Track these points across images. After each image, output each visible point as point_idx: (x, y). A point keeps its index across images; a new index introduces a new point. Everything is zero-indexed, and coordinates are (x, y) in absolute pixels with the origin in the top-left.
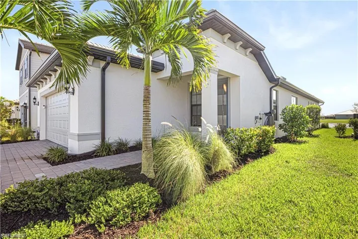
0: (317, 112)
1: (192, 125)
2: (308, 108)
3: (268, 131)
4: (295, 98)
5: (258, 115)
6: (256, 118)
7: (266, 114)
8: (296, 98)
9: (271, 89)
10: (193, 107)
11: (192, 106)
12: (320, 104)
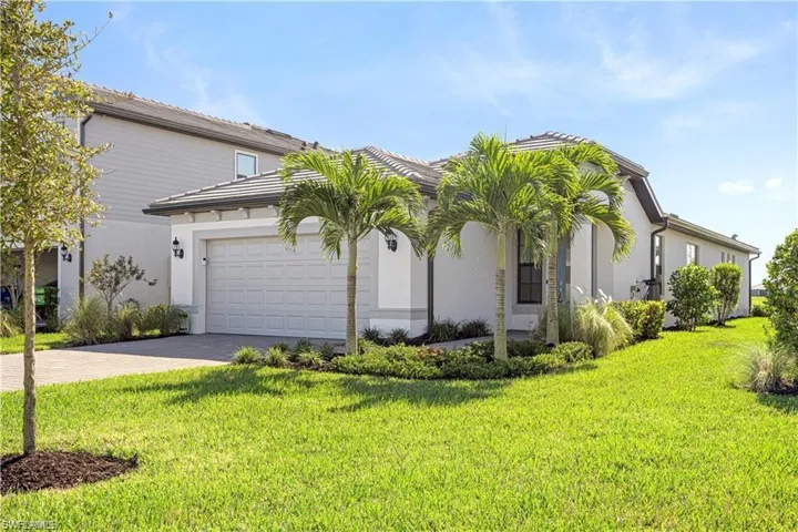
0: (734, 278)
1: (519, 302)
2: (717, 270)
3: (657, 307)
4: (693, 247)
5: (635, 284)
6: (633, 288)
7: (647, 282)
8: (696, 247)
9: (653, 235)
10: (523, 268)
11: (520, 265)
12: (751, 256)
